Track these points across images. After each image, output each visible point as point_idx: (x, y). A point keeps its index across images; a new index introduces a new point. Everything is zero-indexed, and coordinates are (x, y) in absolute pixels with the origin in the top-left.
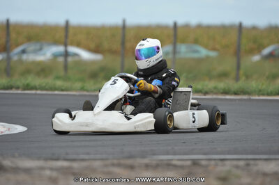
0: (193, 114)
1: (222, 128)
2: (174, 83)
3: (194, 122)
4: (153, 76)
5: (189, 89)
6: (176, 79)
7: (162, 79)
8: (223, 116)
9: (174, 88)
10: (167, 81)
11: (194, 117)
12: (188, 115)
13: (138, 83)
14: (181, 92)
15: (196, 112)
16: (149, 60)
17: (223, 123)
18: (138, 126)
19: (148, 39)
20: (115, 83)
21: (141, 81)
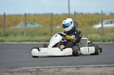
0: (88, 48)
3: (89, 51)
5: (87, 38)
7: (75, 35)
8: (101, 49)
11: (89, 49)
12: (86, 48)
13: (66, 37)
15: (89, 47)
17: (101, 52)
18: (66, 53)
20: (56, 36)
21: (68, 36)
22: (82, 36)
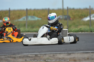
0: (69, 38)
1: (78, 42)
2: (61, 27)
3: (70, 40)
4: (55, 26)
5: (67, 30)
6: (62, 26)
7: (58, 26)
8: (78, 38)
9: (62, 29)
10: (59, 27)
11: (70, 39)
13: (50, 28)
14: (64, 30)
16: (53, 20)
17: (78, 41)
19: (52, 13)
20: (44, 28)
21: (52, 27)
22: (63, 27)
